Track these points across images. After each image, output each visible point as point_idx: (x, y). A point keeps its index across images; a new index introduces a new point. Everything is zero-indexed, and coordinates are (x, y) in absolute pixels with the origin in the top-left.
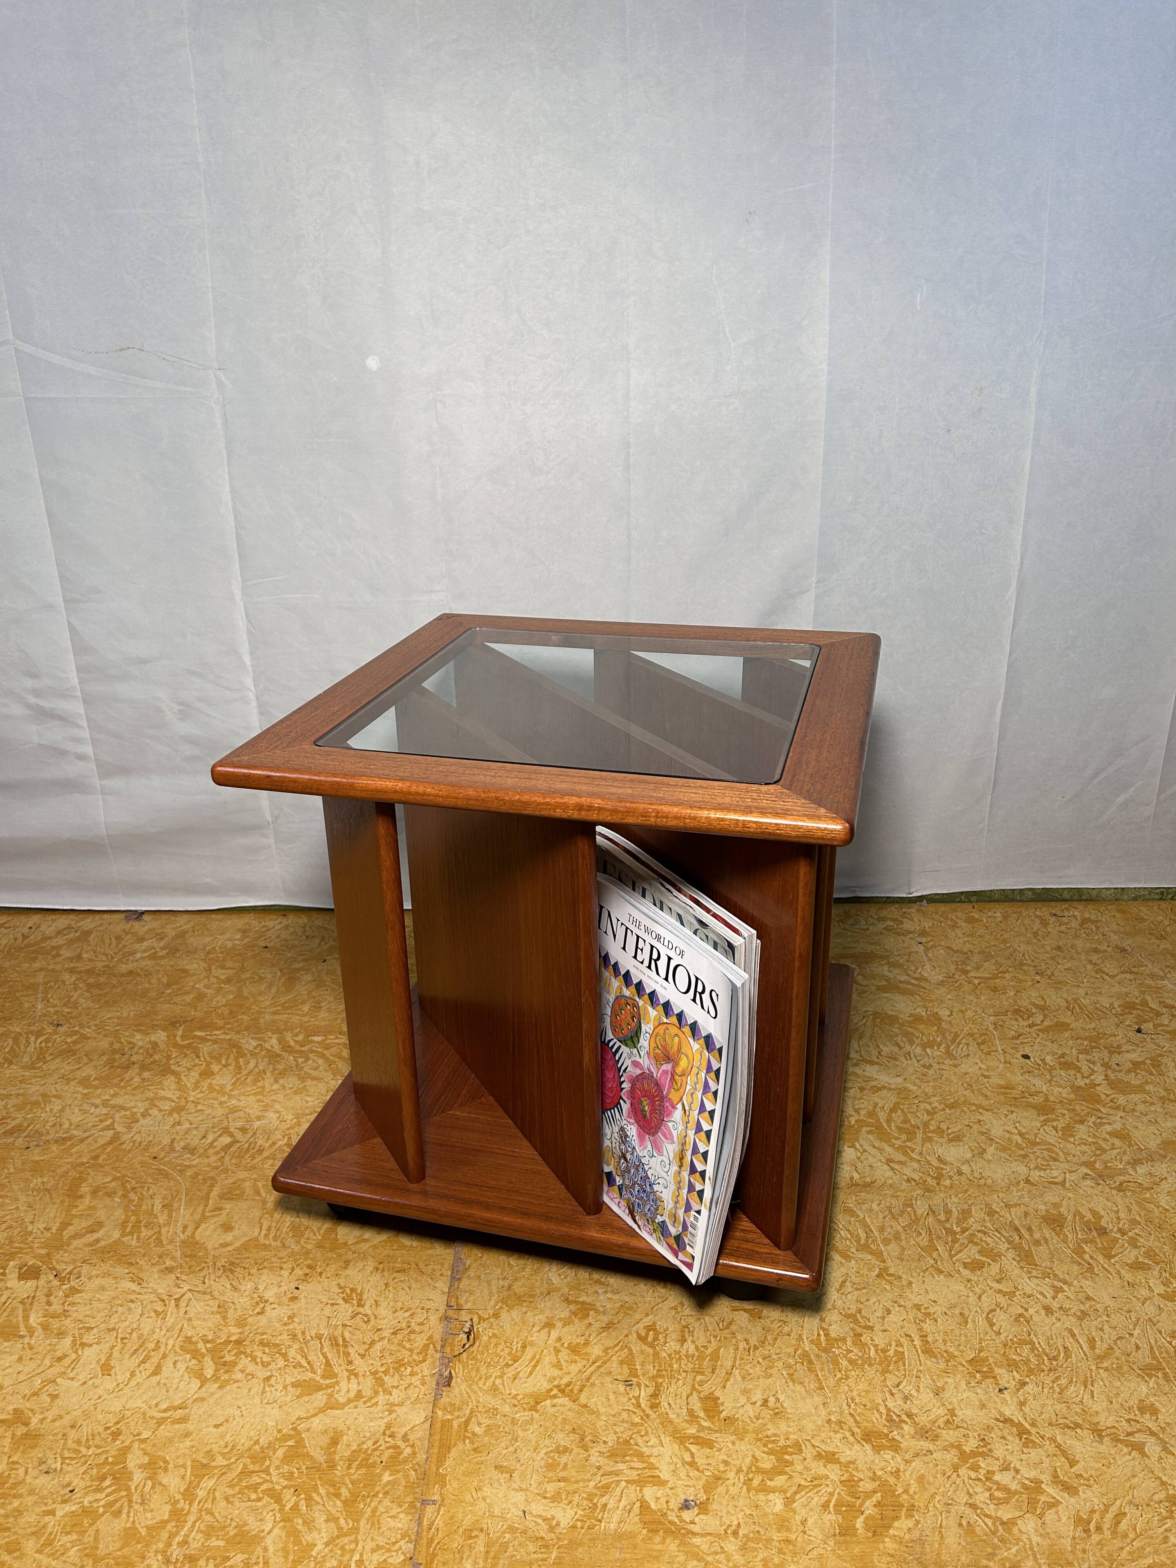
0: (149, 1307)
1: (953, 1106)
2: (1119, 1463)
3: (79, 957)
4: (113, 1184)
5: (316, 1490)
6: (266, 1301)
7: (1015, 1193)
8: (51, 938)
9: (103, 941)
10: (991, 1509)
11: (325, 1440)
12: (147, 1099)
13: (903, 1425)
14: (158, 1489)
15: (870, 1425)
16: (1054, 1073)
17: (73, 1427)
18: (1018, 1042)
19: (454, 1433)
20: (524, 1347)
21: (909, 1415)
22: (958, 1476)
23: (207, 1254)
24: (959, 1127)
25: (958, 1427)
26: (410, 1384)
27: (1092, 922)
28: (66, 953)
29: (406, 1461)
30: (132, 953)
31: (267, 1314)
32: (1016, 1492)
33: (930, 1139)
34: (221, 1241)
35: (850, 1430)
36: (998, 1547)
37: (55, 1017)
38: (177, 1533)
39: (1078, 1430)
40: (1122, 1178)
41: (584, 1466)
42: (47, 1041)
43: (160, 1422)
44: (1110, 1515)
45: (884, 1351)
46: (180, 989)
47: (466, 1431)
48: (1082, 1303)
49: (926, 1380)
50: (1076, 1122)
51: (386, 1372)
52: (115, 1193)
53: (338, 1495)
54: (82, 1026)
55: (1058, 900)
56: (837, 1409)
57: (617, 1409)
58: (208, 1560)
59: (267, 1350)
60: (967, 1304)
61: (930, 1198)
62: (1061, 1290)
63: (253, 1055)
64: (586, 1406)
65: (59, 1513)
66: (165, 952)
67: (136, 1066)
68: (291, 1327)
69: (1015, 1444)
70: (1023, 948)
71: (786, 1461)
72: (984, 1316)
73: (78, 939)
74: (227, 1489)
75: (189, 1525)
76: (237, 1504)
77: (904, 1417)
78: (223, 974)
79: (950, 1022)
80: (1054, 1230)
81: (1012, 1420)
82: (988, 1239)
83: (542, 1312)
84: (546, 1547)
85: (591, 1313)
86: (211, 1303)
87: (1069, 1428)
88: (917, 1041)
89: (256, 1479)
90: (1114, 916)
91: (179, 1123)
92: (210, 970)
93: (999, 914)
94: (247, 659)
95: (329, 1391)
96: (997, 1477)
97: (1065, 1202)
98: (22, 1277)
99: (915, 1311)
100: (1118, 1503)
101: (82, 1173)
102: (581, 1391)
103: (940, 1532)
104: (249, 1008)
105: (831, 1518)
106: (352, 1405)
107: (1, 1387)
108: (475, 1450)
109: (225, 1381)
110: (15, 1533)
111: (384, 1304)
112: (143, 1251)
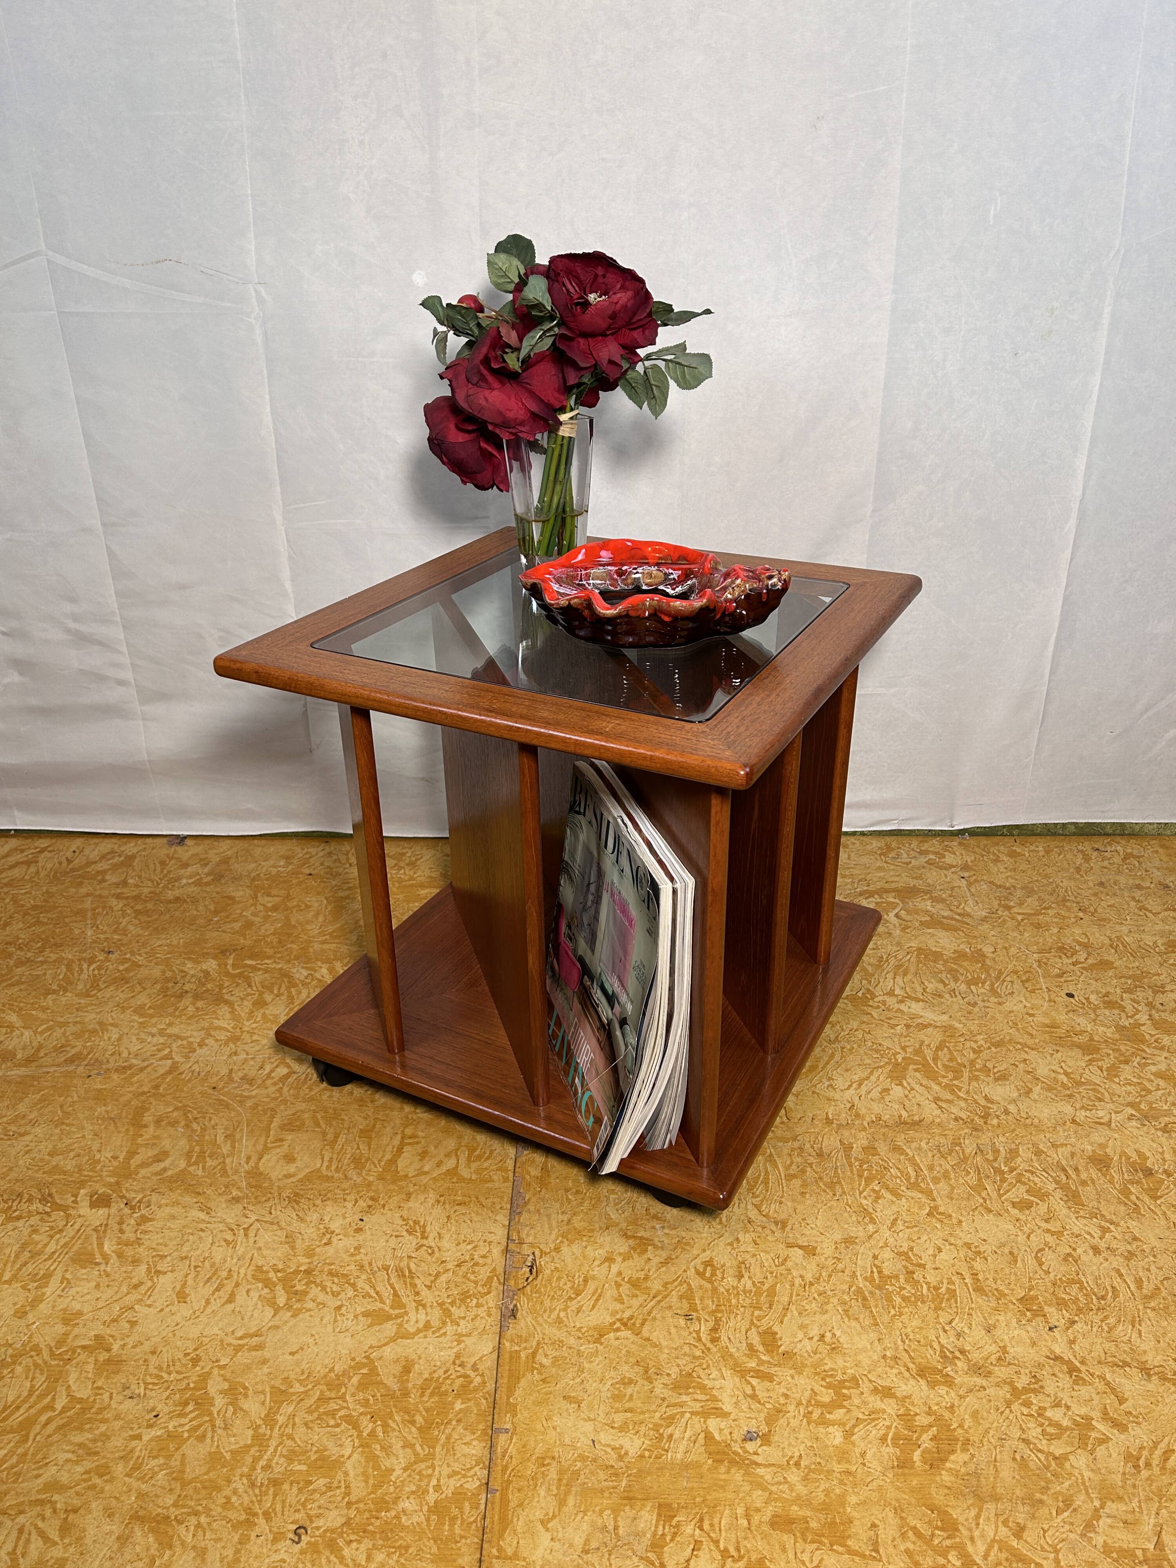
0: (219, 1236)
1: (997, 1045)
2: (1167, 1401)
3: (125, 883)
4: (175, 1114)
5: (392, 1418)
6: (333, 1232)
7: (1061, 1133)
8: (96, 862)
9: (147, 866)
10: (1043, 1444)
11: (397, 1369)
12: (203, 1029)
13: (957, 1361)
14: (240, 1414)
15: (924, 1361)
16: (1098, 1012)
17: (153, 1353)
18: (1062, 980)
19: (522, 1364)
20: (586, 1281)
21: (962, 1352)
22: (1011, 1411)
23: (272, 1185)
24: (1005, 1066)
25: (1009, 1364)
26: (477, 1316)
27: (1135, 857)
28: (112, 878)
29: (476, 1390)
30: (178, 879)
31: (334, 1244)
32: (1067, 1428)
33: (977, 1078)
34: (285, 1172)
35: (905, 1366)
36: (1051, 1482)
37: (105, 944)
38: (261, 1457)
39: (1127, 1369)
41: (649, 1398)
42: (99, 968)
43: (238, 1349)
44: (1158, 1452)
45: (937, 1288)
46: (227, 917)
47: (534, 1362)
48: (1129, 1243)
49: (977, 1318)
50: (1120, 1062)
51: (452, 1304)
52: (178, 1122)
53: (413, 1422)
54: (133, 953)
55: (1100, 834)
56: (892, 1345)
57: (678, 1342)
58: (291, 1483)
59: (336, 1280)
60: (1016, 1243)
61: (978, 1137)
62: (1109, 1230)
63: (304, 984)
64: (648, 1339)
65: (146, 1438)
66: (210, 878)
67: (189, 995)
68: (358, 1257)
69: (1066, 1381)
70: (1065, 883)
71: (844, 1395)
72: (1033, 1255)
73: (122, 864)
74: (306, 1415)
75: (271, 1449)
76: (316, 1429)
77: (957, 1354)
78: (270, 902)
79: (994, 959)
80: (1100, 1170)
81: (1062, 1358)
83: (601, 1246)
84: (616, 1475)
85: (650, 1247)
86: (279, 1233)
87: (1118, 1366)
88: (962, 978)
89: (333, 1406)
90: (1157, 852)
91: (236, 1053)
92: (256, 897)
93: (1041, 848)
94: (288, 586)
95: (399, 1321)
96: (1049, 1413)
97: (1110, 1143)
98: (93, 1205)
99: (965, 1249)
100: (1166, 1439)
101: (144, 1102)
102: (643, 1324)
103: (995, 1466)
104: (297, 937)
105: (889, 1450)
106: (421, 1335)
107: (80, 1314)
108: (543, 1380)
109: (297, 1309)
110: (104, 1457)
111: (447, 1237)
112: (209, 1181)
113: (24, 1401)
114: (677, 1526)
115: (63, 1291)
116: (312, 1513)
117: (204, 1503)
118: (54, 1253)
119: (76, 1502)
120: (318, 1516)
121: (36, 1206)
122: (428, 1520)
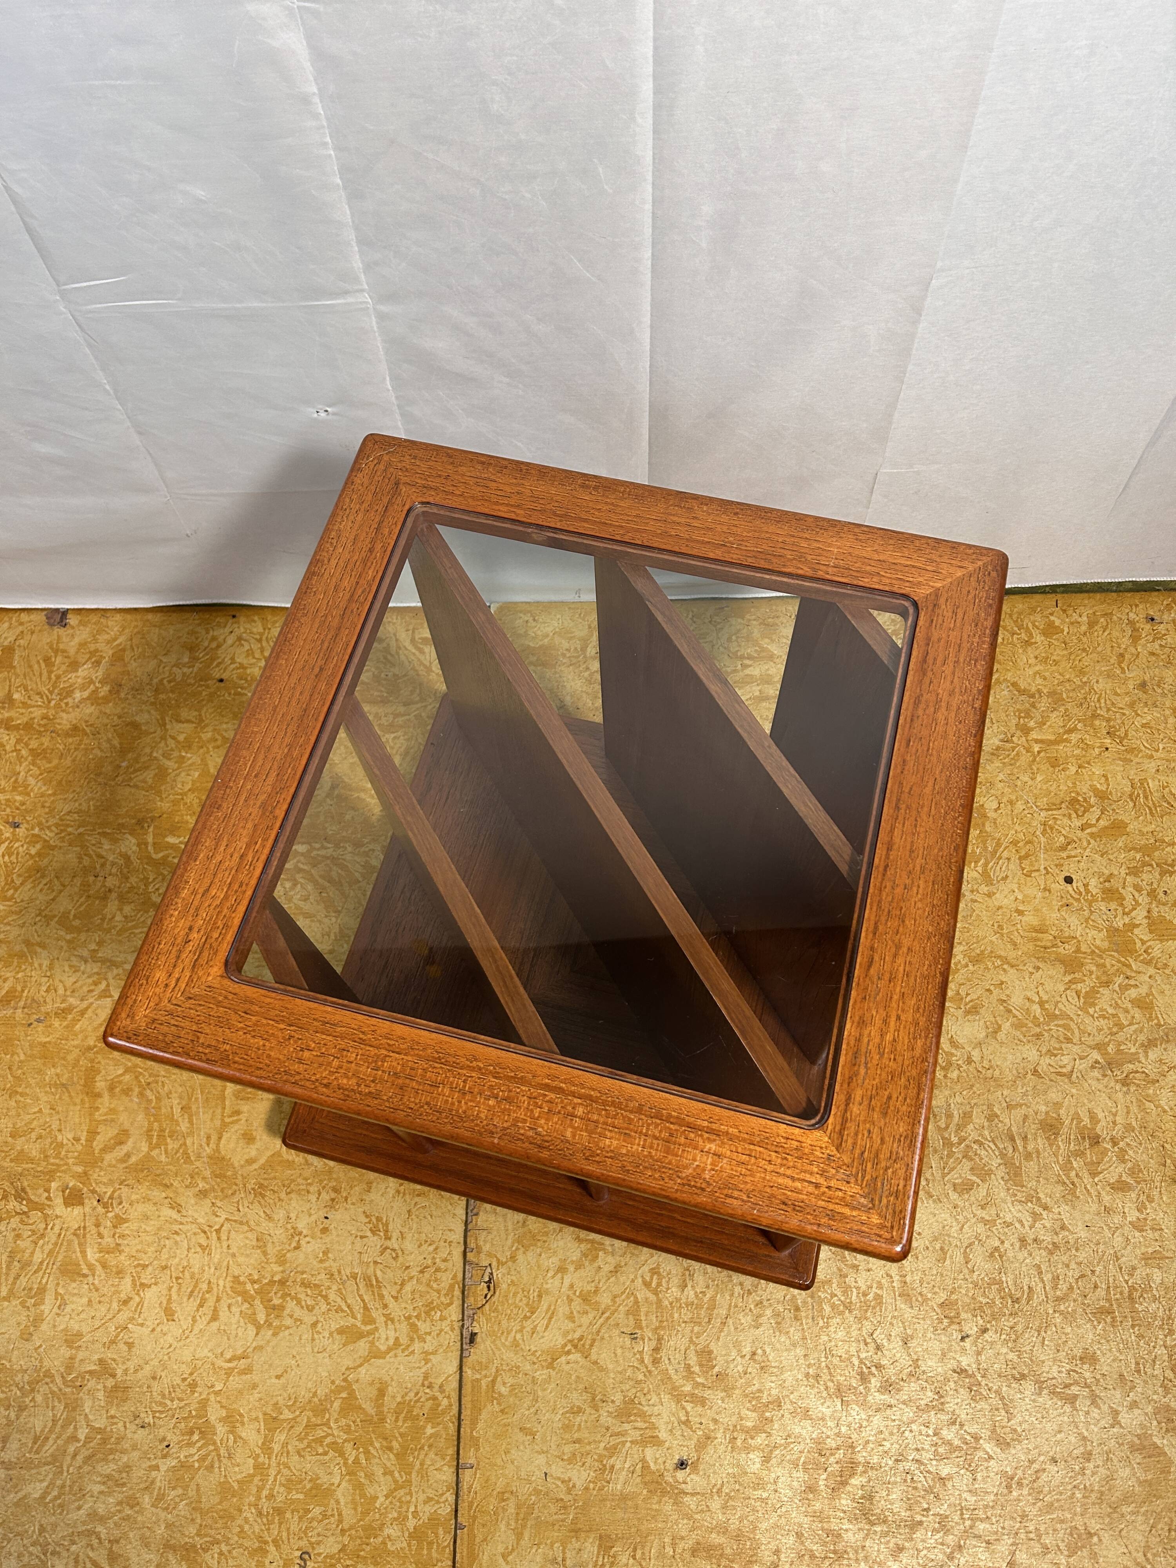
0: (193, 1240)
1: (977, 959)
2: (1051, 1417)
3: (10, 699)
4: (127, 1077)
5: (372, 1444)
6: (300, 1233)
7: (1019, 1089)
9: (30, 667)
10: (933, 1465)
11: (373, 1392)
13: (872, 1378)
14: (240, 1442)
15: (842, 1378)
16: (1094, 906)
17: (154, 1378)
18: (1065, 855)
19: (483, 1394)
20: (540, 1296)
21: (879, 1367)
22: (911, 1429)
23: (235, 1174)
24: (979, 992)
25: (918, 1379)
26: (441, 1330)
29: (444, 1412)
30: (70, 691)
31: (303, 1248)
32: (957, 1448)
34: (246, 1157)
35: (825, 1384)
36: (933, 1501)
37: (8, 810)
38: (264, 1486)
39: (1023, 1381)
41: (595, 1427)
42: (9, 852)
43: (229, 1373)
44: (1032, 1471)
45: (865, 1294)
46: (136, 760)
47: (493, 1391)
48: (1056, 1234)
49: (898, 1327)
50: (1101, 984)
52: (131, 1089)
53: (390, 1449)
54: (41, 825)
55: (1160, 591)
56: (816, 1361)
57: (623, 1364)
58: (292, 1512)
59: (309, 1292)
60: (949, 1236)
62: (1040, 1217)
64: (595, 1363)
65: (163, 1468)
66: (106, 688)
67: (114, 895)
68: (327, 1264)
69: (965, 1396)
70: (1101, 685)
71: (767, 1419)
72: (962, 1250)
74: (297, 1443)
75: (271, 1479)
76: (309, 1458)
77: (873, 1369)
78: (181, 732)
79: (995, 821)
80: (1048, 1139)
81: (966, 1371)
82: (983, 1152)
83: (555, 1253)
84: (565, 1508)
85: (601, 1253)
86: (249, 1235)
87: (1015, 1379)
95: (371, 1338)
96: (944, 1432)
97: (1066, 1102)
98: (67, 1202)
100: (1041, 1458)
101: (92, 1061)
102: (592, 1345)
103: (888, 1488)
105: (799, 1475)
106: (392, 1354)
107: (79, 1335)
108: (502, 1411)
109: (276, 1327)
110: (131, 1489)
111: (409, 1236)
112: (174, 1169)
113: (51, 1431)
114: (614, 1557)
115: (59, 1308)
116: (313, 1540)
117: (222, 1532)
118: (41, 1263)
119: (117, 1533)
120: (319, 1543)
121: (13, 1204)
122: (409, 1545)
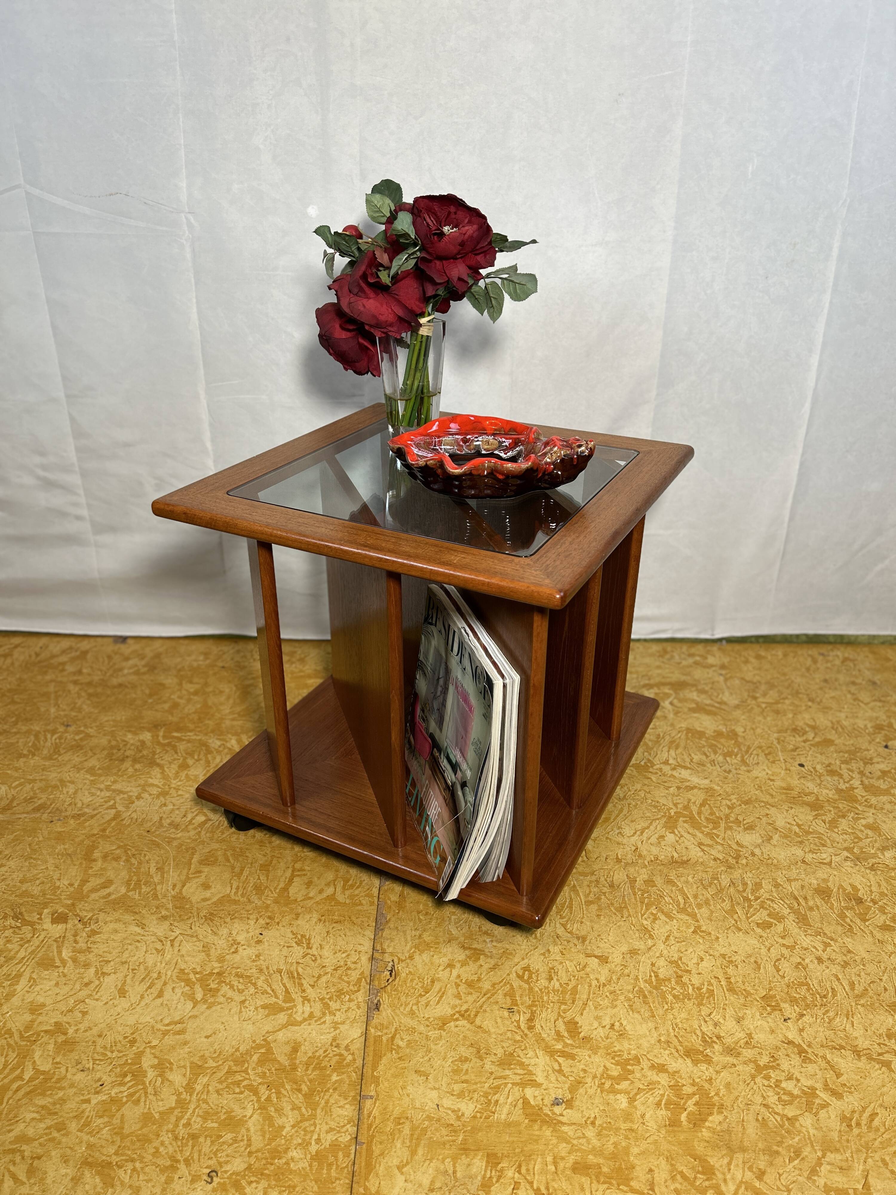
0: (151, 946)
1: (747, 802)
2: (873, 1076)
3: (80, 672)
4: (118, 851)
5: (283, 1086)
6: (239, 943)
7: (794, 871)
8: (57, 656)
9: (97, 659)
10: (779, 1109)
11: (288, 1049)
12: (139, 786)
13: (714, 1045)
14: (167, 1084)
15: (689, 1044)
16: (823, 778)
17: (100, 1036)
18: (795, 753)
19: (384, 1046)
20: (433, 982)
21: (719, 1037)
22: (755, 1083)
23: (192, 907)
24: (752, 819)
25: (754, 1047)
26: (349, 1008)
27: (851, 660)
28: (70, 668)
29: (348, 1065)
30: (121, 670)
31: (240, 953)
32: (797, 1096)
33: (730, 828)
34: (202, 897)
35: (675, 1048)
36: (785, 1137)
37: (65, 719)
38: (182, 1118)
39: (843, 1051)
40: (874, 860)
41: (480, 1072)
42: (60, 738)
43: (165, 1033)
44: (866, 1115)
45: (699, 989)
46: (159, 699)
47: (392, 1044)
48: (845, 955)
49: (730, 1012)
50: (839, 817)
51: (330, 999)
52: (120, 858)
53: (300, 1090)
54: (86, 726)
55: (825, 643)
56: (665, 1032)
57: (503, 1029)
58: (206, 1137)
59: (241, 980)
60: (760, 954)
61: (731, 873)
62: (829, 945)
63: (219, 752)
64: (480, 1027)
65: (94, 1102)
66: (146, 669)
67: (129, 759)
68: (258, 963)
69: (796, 1060)
71: (629, 1070)
72: (772, 963)
73: (78, 658)
74: (217, 1085)
75: (190, 1111)
76: (225, 1096)
77: (715, 1039)
78: (192, 688)
79: (744, 737)
80: (823, 899)
81: (793, 1043)
82: (775, 905)
83: (445, 955)
84: (455, 1131)
85: (482, 956)
86: (197, 944)
87: (836, 1049)
88: (720, 752)
89: (238, 1077)
90: (867, 657)
91: (165, 805)
92: (182, 684)
93: (780, 653)
94: (209, 445)
95: (289, 1012)
96: (784, 1085)
97: (831, 879)
98: (54, 921)
99: (721, 959)
100: (872, 1105)
101: (94, 842)
102: (476, 1015)
103: (743, 1125)
104: (213, 715)
106: (306, 1023)
107: (43, 1005)
108: (400, 1058)
109: (211, 1003)
110: (61, 1117)
111: (327, 947)
112: (144, 903)
114: (502, 1171)
115: (30, 987)
116: (221, 1160)
117: (138, 1152)
118: (23, 958)
119: (40, 1151)
120: (227, 1162)
121: (10, 922)
122: (310, 1166)
